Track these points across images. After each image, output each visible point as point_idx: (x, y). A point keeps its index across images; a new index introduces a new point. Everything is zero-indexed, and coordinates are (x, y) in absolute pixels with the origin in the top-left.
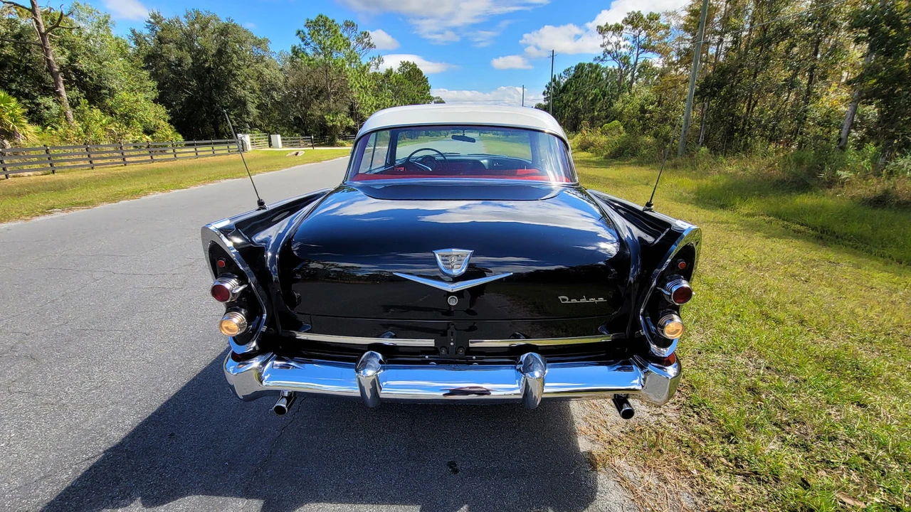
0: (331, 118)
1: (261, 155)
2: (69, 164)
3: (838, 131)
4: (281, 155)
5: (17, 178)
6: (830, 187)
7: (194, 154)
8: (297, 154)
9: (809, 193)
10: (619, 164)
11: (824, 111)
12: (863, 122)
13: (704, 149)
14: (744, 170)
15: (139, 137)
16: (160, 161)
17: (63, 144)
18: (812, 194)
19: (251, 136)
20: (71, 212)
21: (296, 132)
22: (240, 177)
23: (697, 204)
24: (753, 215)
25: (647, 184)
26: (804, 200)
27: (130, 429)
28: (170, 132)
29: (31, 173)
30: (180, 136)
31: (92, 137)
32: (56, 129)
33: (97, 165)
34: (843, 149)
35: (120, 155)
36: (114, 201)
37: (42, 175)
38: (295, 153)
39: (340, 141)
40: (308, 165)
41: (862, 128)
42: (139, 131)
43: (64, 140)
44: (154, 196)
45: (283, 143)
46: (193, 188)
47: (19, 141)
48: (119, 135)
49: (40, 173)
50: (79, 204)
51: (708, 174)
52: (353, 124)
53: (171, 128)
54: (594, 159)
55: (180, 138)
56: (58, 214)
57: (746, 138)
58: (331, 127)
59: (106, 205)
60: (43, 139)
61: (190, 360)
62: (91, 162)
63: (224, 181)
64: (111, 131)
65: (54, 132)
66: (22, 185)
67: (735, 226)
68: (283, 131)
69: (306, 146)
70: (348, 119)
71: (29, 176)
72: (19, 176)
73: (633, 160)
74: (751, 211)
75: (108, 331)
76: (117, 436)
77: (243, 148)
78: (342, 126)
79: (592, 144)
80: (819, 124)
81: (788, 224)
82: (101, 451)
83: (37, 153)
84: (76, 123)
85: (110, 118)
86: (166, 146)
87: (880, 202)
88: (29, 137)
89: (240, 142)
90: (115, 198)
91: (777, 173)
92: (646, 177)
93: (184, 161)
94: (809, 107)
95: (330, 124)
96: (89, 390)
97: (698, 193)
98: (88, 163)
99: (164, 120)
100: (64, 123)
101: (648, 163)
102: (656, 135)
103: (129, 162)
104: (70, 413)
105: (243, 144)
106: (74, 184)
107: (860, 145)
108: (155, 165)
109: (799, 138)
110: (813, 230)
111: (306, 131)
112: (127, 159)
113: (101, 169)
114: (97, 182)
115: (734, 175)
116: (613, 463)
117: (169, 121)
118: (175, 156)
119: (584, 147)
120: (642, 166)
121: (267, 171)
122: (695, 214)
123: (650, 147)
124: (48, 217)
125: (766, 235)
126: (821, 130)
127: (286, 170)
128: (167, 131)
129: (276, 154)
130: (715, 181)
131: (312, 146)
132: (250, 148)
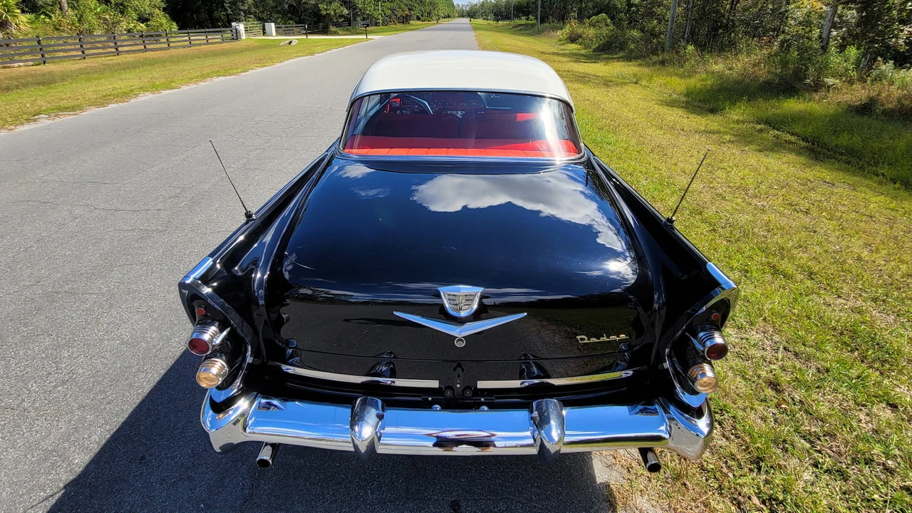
0: (325, 7)
1: (255, 44)
2: (61, 54)
3: (819, 30)
4: (275, 45)
5: (6, 69)
6: (816, 91)
7: (188, 43)
8: (290, 43)
9: (796, 97)
10: (608, 58)
11: (805, 11)
12: (842, 22)
13: (691, 48)
14: (730, 69)
15: (133, 25)
16: (152, 50)
17: (56, 34)
18: (798, 98)
19: (244, 24)
20: (57, 120)
21: (290, 19)
22: (233, 74)
23: (686, 108)
24: (743, 122)
25: (636, 83)
26: (793, 105)
27: (95, 448)
28: (164, 21)
29: (22, 64)
30: (175, 24)
31: (86, 26)
32: (50, 17)
33: (88, 55)
34: (824, 49)
35: (113, 44)
36: (103, 105)
37: (33, 65)
38: (288, 41)
39: (333, 29)
40: (301, 58)
41: (841, 28)
42: (133, 19)
43: (58, 29)
44: (144, 98)
45: (276, 31)
46: (185, 88)
47: (11, 31)
48: (113, 23)
49: (31, 63)
50: (66, 109)
51: (696, 72)
52: (347, 12)
53: (165, 16)
54: (583, 52)
55: (175, 27)
56: (44, 122)
57: (730, 34)
58: (325, 16)
59: (94, 110)
60: (36, 28)
61: (169, 339)
62: (83, 52)
63: (216, 80)
64: (106, 19)
65: (47, 20)
66: (11, 78)
67: (728, 137)
68: (278, 18)
69: (299, 33)
70: (342, 8)
71: (20, 66)
72: (10, 67)
73: (621, 54)
74: (741, 118)
75: (83, 294)
76: (80, 460)
77: (237, 37)
78: (335, 14)
79: (580, 36)
80: (800, 23)
81: (779, 133)
82: (61, 485)
83: (30, 44)
84: (70, 12)
85: (104, 6)
86: (160, 35)
87: (866, 109)
88: (21, 27)
89: (234, 31)
90: (103, 100)
91: (763, 73)
92: (635, 75)
93: (178, 50)
94: (790, 8)
95: (324, 13)
96: (55, 387)
97: (688, 95)
98: (80, 53)
99: (159, 9)
100: (58, 12)
101: (637, 58)
102: (642, 30)
103: (121, 52)
104: (30, 424)
105: (237, 32)
106: (64, 77)
107: (842, 48)
108: (148, 54)
109: (781, 37)
110: (803, 140)
111: (300, 18)
112: (120, 49)
113: (93, 59)
114: (87, 74)
115: (721, 76)
116: (635, 503)
117: (164, 10)
118: (169, 45)
119: (573, 39)
120: (630, 61)
121: (260, 67)
122: (685, 120)
123: (638, 42)
124: (32, 126)
125: (758, 148)
126: (803, 29)
127: (279, 64)
128: (162, 20)
129: (269, 43)
130: (703, 80)
131: (306, 34)
132: (244, 36)
